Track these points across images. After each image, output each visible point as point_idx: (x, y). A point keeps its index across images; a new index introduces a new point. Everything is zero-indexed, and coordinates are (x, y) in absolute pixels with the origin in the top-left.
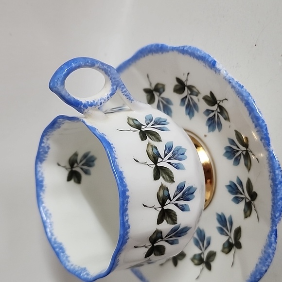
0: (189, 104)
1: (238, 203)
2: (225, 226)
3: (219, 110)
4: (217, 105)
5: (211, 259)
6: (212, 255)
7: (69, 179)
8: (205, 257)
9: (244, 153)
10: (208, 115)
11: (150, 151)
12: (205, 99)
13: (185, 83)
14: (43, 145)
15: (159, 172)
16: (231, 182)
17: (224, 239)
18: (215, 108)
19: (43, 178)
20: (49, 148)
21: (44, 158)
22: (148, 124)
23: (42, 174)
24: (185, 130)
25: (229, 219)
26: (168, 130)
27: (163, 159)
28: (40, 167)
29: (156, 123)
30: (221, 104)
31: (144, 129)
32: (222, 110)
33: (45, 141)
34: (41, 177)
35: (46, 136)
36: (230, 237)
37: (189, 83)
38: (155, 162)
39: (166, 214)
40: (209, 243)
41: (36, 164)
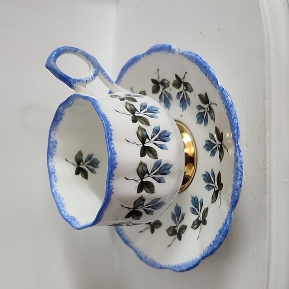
0: (183, 98)
1: (209, 190)
2: (197, 207)
3: (208, 110)
4: (208, 105)
5: (182, 232)
6: (184, 228)
7: (77, 173)
8: (178, 229)
9: (219, 146)
10: (199, 110)
11: (140, 133)
12: (200, 96)
13: (182, 81)
14: (51, 140)
15: (145, 151)
16: (207, 172)
17: (195, 217)
18: (206, 106)
19: (55, 170)
20: (56, 143)
21: (53, 153)
22: (142, 110)
23: (53, 167)
24: (175, 120)
25: (200, 201)
26: (157, 117)
27: (150, 140)
28: (51, 161)
29: (148, 111)
30: (211, 106)
31: (137, 114)
32: (211, 110)
33: (52, 136)
34: (53, 169)
35: (53, 131)
36: (199, 216)
37: (185, 81)
38: (143, 142)
39: (145, 185)
40: (182, 219)
41: (48, 158)
